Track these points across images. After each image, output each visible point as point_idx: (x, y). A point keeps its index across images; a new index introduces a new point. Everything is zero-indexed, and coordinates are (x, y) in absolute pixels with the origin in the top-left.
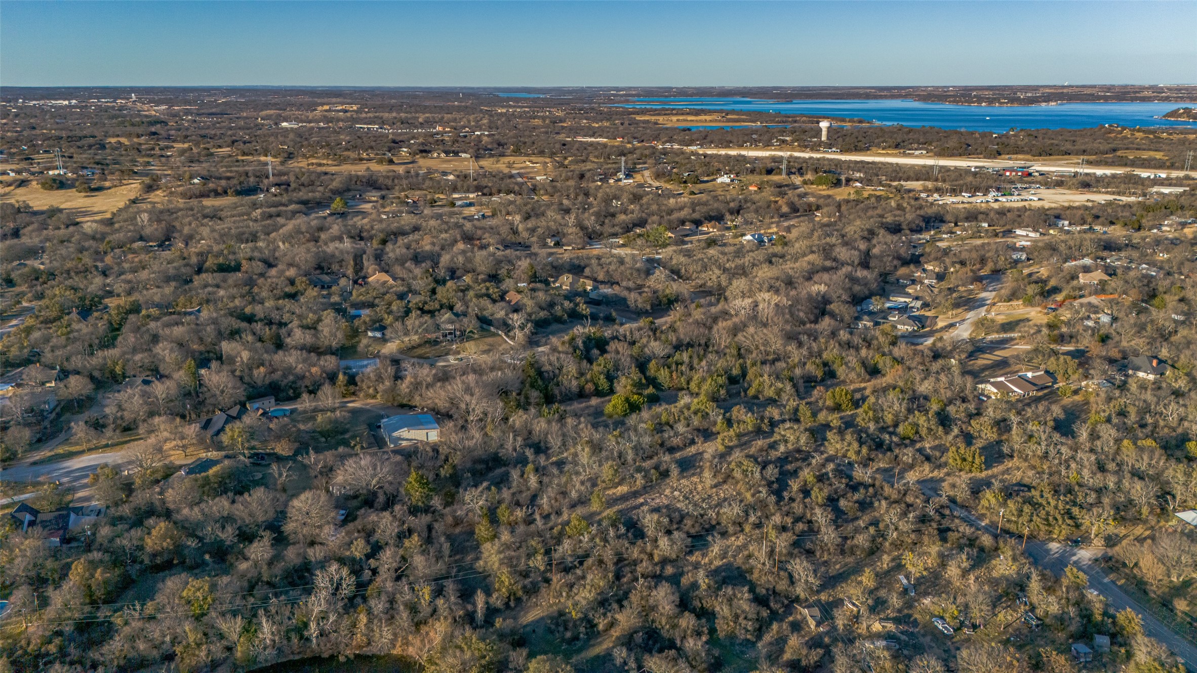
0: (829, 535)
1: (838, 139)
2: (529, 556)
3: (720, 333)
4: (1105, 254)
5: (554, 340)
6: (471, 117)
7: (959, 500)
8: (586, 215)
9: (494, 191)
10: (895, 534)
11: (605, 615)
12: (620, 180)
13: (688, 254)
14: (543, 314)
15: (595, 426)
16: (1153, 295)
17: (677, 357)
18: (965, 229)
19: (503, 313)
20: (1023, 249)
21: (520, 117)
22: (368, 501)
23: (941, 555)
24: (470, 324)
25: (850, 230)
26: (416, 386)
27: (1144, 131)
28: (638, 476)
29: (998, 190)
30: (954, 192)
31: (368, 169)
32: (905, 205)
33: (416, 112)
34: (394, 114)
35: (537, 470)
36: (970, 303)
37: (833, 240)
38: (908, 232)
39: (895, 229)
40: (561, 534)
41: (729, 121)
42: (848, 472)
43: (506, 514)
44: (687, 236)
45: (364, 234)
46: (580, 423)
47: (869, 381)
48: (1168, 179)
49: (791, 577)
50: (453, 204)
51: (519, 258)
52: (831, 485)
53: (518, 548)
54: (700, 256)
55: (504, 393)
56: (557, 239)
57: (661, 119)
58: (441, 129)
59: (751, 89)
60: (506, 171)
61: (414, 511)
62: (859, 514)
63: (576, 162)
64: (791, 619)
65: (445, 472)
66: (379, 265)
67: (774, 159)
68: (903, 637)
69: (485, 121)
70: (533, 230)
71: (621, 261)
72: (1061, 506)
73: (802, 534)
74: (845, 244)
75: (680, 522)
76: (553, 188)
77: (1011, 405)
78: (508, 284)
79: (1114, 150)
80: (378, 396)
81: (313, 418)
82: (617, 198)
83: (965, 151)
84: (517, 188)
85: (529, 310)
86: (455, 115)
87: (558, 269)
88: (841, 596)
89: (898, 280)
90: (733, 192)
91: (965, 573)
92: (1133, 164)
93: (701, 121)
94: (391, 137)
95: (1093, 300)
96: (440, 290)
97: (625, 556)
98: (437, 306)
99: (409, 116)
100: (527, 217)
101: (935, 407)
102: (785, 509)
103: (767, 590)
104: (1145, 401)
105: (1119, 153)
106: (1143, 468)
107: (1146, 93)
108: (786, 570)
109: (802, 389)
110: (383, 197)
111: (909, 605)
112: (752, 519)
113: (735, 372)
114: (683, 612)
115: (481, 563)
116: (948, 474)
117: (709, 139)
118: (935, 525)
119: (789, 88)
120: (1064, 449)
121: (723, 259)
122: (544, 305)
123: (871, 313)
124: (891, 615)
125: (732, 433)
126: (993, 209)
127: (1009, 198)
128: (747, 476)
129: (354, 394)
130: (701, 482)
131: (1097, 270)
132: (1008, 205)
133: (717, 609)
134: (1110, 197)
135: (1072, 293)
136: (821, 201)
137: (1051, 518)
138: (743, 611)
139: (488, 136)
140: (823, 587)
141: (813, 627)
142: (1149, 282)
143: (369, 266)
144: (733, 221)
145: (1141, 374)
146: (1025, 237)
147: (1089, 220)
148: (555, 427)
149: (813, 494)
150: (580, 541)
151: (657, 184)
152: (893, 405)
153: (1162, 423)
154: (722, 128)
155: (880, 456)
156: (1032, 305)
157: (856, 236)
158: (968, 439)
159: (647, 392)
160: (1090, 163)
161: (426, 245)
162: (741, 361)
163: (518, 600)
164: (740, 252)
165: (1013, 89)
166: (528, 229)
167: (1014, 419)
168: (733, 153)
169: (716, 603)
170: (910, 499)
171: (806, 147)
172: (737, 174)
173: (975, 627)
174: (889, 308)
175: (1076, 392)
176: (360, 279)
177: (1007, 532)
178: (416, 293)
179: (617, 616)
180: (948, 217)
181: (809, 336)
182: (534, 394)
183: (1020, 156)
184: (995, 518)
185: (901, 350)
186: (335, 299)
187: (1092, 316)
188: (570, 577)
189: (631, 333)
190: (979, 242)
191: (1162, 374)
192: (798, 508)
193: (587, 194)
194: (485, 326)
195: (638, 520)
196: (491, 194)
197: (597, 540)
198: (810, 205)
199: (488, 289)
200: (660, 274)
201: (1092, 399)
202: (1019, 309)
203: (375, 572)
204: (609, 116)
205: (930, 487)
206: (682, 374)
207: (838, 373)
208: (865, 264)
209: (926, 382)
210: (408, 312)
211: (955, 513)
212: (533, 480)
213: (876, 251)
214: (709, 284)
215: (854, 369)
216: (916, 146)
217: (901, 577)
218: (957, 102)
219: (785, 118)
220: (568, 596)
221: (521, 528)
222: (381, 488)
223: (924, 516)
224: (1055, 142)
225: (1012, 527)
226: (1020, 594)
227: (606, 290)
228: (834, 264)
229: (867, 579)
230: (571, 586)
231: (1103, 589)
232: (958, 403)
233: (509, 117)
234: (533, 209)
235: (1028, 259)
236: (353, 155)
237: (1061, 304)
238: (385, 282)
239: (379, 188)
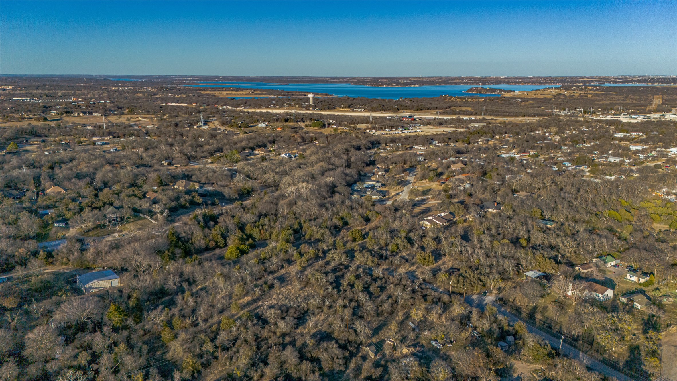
0: (369, 306)
1: (317, 103)
2: (201, 345)
3: (283, 207)
4: (458, 155)
5: (185, 218)
6: (95, 92)
7: (427, 280)
8: (185, 146)
9: (120, 134)
10: (402, 301)
11: (256, 370)
12: (201, 126)
13: (252, 165)
14: (173, 204)
15: (223, 265)
16: (485, 174)
17: (261, 221)
18: (391, 147)
19: (148, 205)
20: (421, 155)
21: (128, 92)
22: (81, 327)
23: (426, 309)
24: (127, 213)
25: (336, 149)
26: (98, 253)
27: (461, 98)
28: (257, 289)
29: (402, 127)
30: (382, 129)
31: (29, 124)
32: (360, 136)
33: (56, 90)
34: (40, 91)
35: (192, 295)
36: (403, 183)
37: (330, 155)
38: (365, 149)
39: (359, 148)
40: (218, 329)
41: (256, 94)
42: (370, 272)
43: (179, 323)
44: (248, 156)
45: (36, 164)
46: (213, 264)
47: (366, 225)
48: (475, 120)
49: (355, 331)
50: (94, 144)
51: (149, 172)
52: (363, 280)
53: (192, 342)
54: (260, 166)
55: (159, 252)
56: (169, 161)
57: (217, 93)
58: (75, 99)
59: (265, 77)
60: (127, 123)
61: (115, 330)
62: (380, 293)
63: (171, 117)
64: (360, 354)
65: (132, 303)
66: (53, 181)
67: (287, 114)
68: (420, 354)
69: (105, 95)
70: (153, 156)
71: (214, 172)
72: (476, 276)
73: (354, 308)
74: (336, 156)
75: (287, 312)
76: (159, 133)
77: (439, 230)
78: (145, 188)
79: (450, 107)
80: (70, 263)
81: (29, 281)
82: (202, 137)
83: (382, 109)
84: (136, 133)
85: (164, 202)
86: (83, 91)
87: (175, 178)
88: (383, 338)
89: (366, 174)
90: (268, 131)
91: (440, 315)
92: (459, 113)
93: (240, 94)
94: (41, 104)
95: (461, 177)
96: (100, 193)
97: (260, 336)
98: (101, 204)
99: (51, 92)
100: (147, 149)
101: (403, 235)
102: (342, 296)
103: (345, 341)
104: (497, 222)
105: (452, 108)
106: (505, 254)
107: (457, 81)
108: (352, 328)
109: (334, 232)
110: (43, 141)
111: (417, 337)
112: (327, 304)
113: (296, 227)
114: (302, 361)
115: (170, 354)
116: (417, 268)
117: (248, 103)
118: (419, 294)
119: (285, 77)
120: (469, 249)
121: (274, 167)
122: (173, 199)
123: (357, 191)
124: (410, 344)
125: (304, 259)
126: (402, 137)
127: (408, 131)
128: (318, 281)
129: (52, 263)
130: (293, 288)
131: (458, 163)
132: (409, 134)
133: (321, 356)
134: (453, 129)
135: (450, 174)
136: (317, 135)
137: (472, 283)
138: (336, 354)
139: (110, 103)
140: (373, 335)
141: (373, 357)
142: (482, 167)
143: (45, 182)
144: (272, 147)
145: (490, 210)
146: (420, 149)
147: (447, 140)
148: (197, 268)
149: (356, 286)
150: (231, 332)
151: (224, 128)
152: (383, 236)
153: (507, 232)
154: (254, 98)
155: (383, 262)
156: (433, 182)
157: (340, 152)
158: (423, 248)
159: (248, 243)
160: (441, 114)
161: (84, 168)
162: (298, 220)
163: (199, 372)
164: (281, 162)
165: (398, 79)
166: (149, 156)
167: (442, 236)
168: (264, 111)
169: (319, 353)
170: (404, 282)
171: (303, 107)
172: (269, 122)
173: (451, 342)
174: (366, 188)
175: (465, 221)
176: (40, 191)
177: (453, 292)
178: (85, 197)
179: (264, 370)
180: (381, 142)
181: (331, 204)
182: (178, 251)
183: (408, 111)
184: (447, 287)
185: (378, 208)
186: (27, 204)
187: (461, 185)
188: (230, 353)
189: (230, 210)
190: (399, 153)
191: (500, 209)
192: (349, 294)
193: (182, 135)
194: (136, 214)
195: (263, 314)
196: (119, 137)
197: (242, 329)
198: (312, 138)
199: (133, 191)
200: (239, 177)
201: (473, 224)
202: (427, 184)
203: (97, 372)
204: (185, 91)
205: (412, 276)
206: (266, 231)
207: (350, 222)
208: (348, 166)
209: (396, 222)
210: (82, 209)
211: (427, 287)
212: (191, 301)
213: (352, 159)
214: (269, 181)
215: (357, 219)
216: (358, 106)
217: (410, 323)
218: (372, 85)
219: (288, 93)
220: (230, 364)
221: (191, 330)
222: (89, 318)
223: (413, 290)
224: (423, 103)
225: (456, 290)
226: (468, 322)
227: (210, 188)
228: (334, 167)
229: (393, 326)
230: (231, 358)
231: (504, 314)
232: (414, 231)
233: (121, 93)
234: (149, 145)
235: (425, 160)
236: (16, 116)
237: (446, 180)
238: (59, 193)
239: (40, 136)
